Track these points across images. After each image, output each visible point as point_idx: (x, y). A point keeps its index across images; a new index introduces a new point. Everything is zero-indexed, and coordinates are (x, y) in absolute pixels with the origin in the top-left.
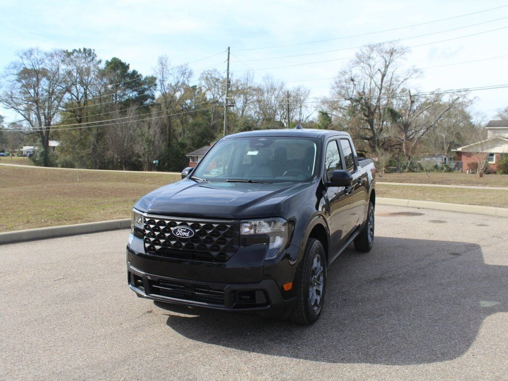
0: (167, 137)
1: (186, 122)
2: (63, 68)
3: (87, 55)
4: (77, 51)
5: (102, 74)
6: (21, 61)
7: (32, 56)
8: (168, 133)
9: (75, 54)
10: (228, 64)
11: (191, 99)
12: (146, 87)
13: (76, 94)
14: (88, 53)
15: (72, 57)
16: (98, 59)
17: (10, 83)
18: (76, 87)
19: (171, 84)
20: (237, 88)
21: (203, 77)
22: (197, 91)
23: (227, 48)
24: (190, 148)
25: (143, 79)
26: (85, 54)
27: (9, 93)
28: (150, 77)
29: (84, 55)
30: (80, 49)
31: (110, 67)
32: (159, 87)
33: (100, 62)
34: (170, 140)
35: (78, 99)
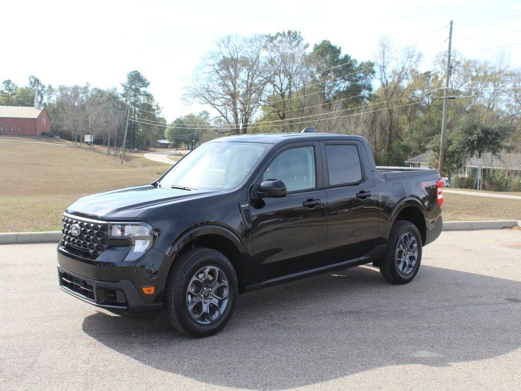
0: (387, 138)
1: (416, 118)
2: (264, 55)
3: (292, 38)
4: (281, 35)
5: (308, 60)
6: (218, 50)
7: (231, 43)
8: (388, 132)
9: (279, 38)
10: (450, 43)
11: (422, 89)
12: (362, 75)
13: (280, 86)
14: (293, 37)
15: (276, 42)
16: (304, 43)
17: (207, 75)
18: (280, 77)
19: (395, 70)
20: (486, 72)
21: (439, 60)
22: (432, 78)
23: (450, 22)
24: (416, 152)
25: (357, 66)
26: (290, 37)
27: (206, 87)
28: (367, 63)
29: (288, 39)
30: (284, 32)
31: (318, 50)
32: (378, 74)
33: (307, 46)
34: (390, 142)
35: (281, 91)
